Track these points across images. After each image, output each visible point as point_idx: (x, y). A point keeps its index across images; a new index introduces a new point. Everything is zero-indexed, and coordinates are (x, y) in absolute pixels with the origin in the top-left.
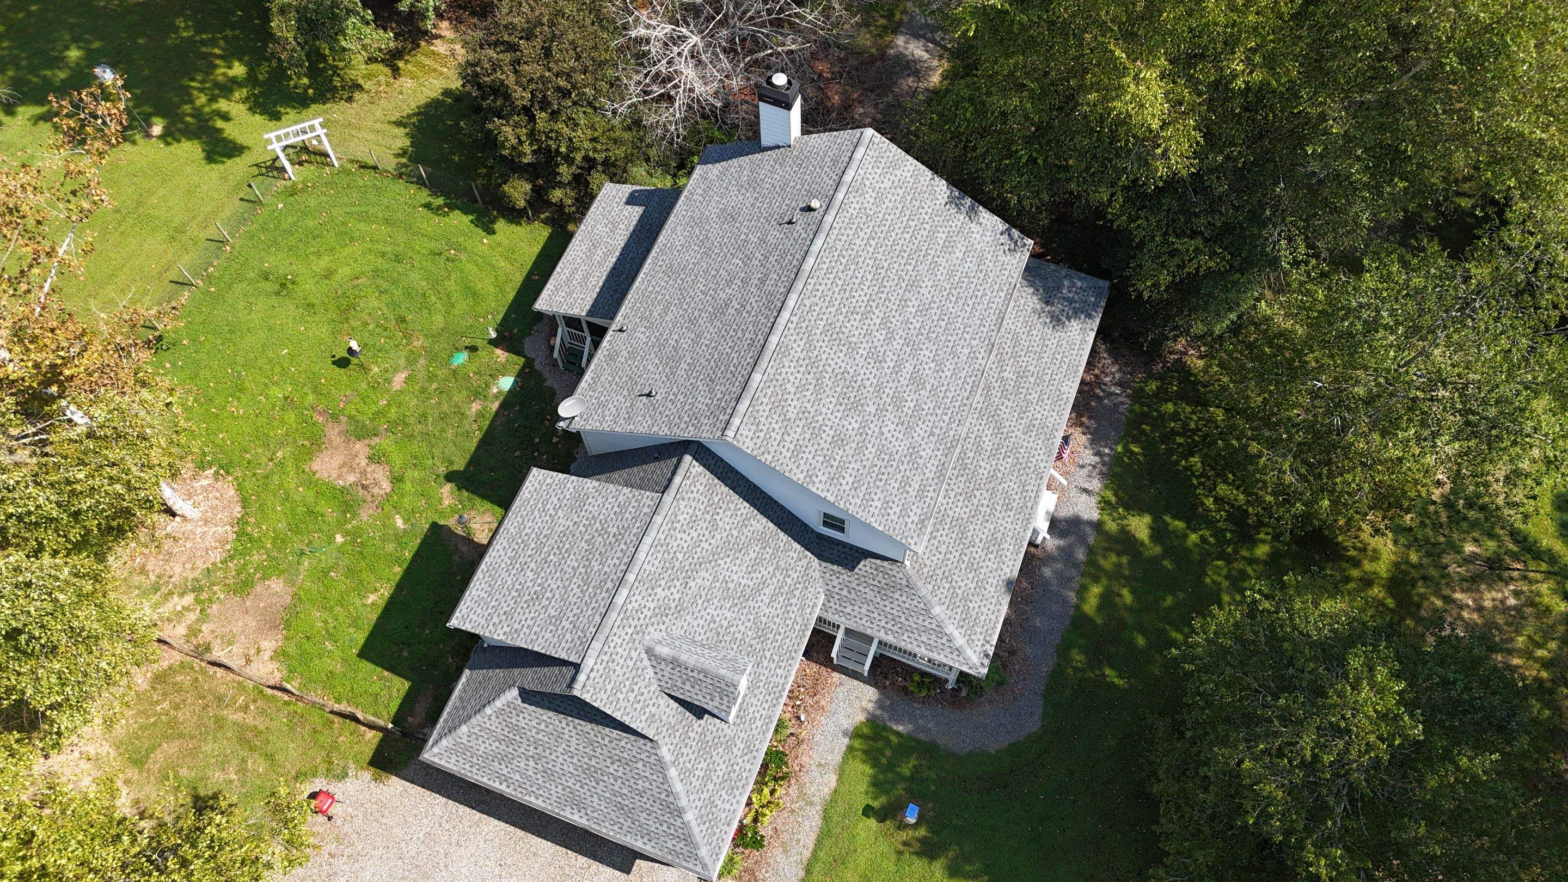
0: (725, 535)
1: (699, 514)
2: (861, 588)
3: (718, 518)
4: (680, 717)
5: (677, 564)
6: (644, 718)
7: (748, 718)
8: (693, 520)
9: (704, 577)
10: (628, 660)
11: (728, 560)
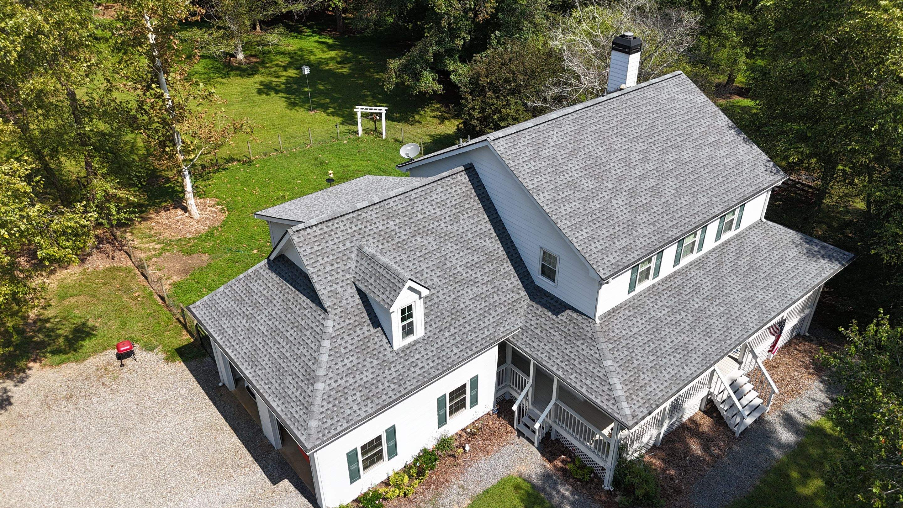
0: (461, 230)
1: (449, 204)
2: (552, 331)
3: (462, 217)
4: (357, 312)
5: (415, 219)
6: (329, 289)
7: (411, 360)
8: (442, 204)
9: (430, 242)
10: (341, 245)
11: (455, 247)
